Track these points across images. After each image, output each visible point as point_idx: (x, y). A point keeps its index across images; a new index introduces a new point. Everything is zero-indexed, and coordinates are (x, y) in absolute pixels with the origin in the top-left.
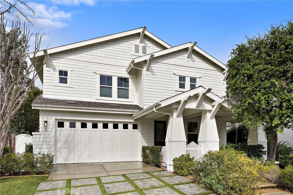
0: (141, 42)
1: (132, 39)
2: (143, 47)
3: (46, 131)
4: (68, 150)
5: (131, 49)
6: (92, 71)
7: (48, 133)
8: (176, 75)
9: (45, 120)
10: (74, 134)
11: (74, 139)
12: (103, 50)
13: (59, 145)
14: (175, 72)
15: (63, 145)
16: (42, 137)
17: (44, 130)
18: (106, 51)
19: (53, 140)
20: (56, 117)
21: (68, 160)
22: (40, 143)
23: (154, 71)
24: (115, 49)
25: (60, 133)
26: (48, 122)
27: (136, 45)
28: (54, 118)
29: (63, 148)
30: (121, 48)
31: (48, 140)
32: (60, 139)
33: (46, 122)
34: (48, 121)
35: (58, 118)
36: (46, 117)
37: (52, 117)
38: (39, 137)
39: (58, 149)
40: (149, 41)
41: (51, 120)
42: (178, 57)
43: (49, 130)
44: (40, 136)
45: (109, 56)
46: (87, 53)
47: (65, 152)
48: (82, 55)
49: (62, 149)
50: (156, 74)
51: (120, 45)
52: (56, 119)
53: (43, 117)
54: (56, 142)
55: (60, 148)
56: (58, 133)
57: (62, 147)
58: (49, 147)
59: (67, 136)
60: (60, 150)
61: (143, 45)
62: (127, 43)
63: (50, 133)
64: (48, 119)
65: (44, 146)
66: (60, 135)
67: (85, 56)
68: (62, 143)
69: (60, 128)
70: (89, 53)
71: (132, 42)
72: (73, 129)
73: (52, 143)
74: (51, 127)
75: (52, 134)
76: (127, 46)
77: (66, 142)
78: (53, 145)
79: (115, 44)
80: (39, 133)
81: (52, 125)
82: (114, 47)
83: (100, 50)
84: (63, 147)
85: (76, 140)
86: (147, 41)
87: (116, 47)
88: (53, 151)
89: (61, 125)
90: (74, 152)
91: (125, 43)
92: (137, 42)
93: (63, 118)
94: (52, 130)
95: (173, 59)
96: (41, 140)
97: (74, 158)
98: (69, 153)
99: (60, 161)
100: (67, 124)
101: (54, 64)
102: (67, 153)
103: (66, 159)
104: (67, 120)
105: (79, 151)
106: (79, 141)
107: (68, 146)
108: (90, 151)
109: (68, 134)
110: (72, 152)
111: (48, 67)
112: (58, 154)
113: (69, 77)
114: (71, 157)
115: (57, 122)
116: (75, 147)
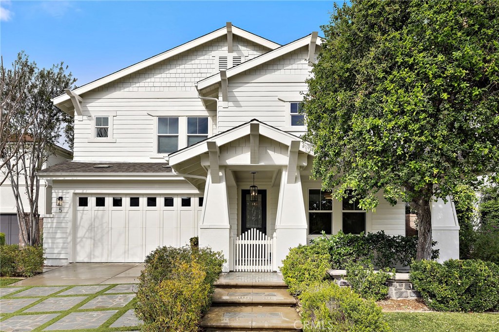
0: (230, 51)
1: (215, 48)
2: (234, 58)
3: (60, 212)
4: (93, 241)
5: (212, 66)
6: (145, 113)
7: (63, 215)
8: (284, 102)
9: (60, 195)
10: (103, 216)
11: (102, 225)
12: (163, 75)
13: (80, 233)
14: (282, 96)
15: (85, 233)
16: (55, 221)
17: (58, 211)
18: (168, 76)
19: (70, 225)
20: (75, 190)
21: (92, 256)
22: (52, 230)
23: (239, 99)
24: (184, 71)
25: (83, 214)
26: (64, 199)
27: (220, 58)
28: (72, 191)
29: (86, 238)
30: (195, 66)
31: (63, 225)
32: (81, 224)
33: (60, 198)
34: (64, 196)
35: (78, 191)
36: (60, 191)
37: (68, 191)
38: (51, 220)
39: (78, 240)
40: (246, 46)
41: (67, 196)
42: (290, 67)
43: (65, 210)
44: (53, 220)
45: (173, 84)
46: (138, 85)
47: (88, 243)
48: (131, 89)
49: (84, 239)
50: (242, 104)
51: (193, 62)
52: (75, 194)
53: (56, 191)
54: (75, 228)
55: (82, 238)
56: (79, 215)
57: (84, 237)
58: (64, 236)
59: (93, 219)
60: (81, 241)
61: (235, 54)
62: (206, 57)
63: (66, 215)
64: (64, 193)
65: (58, 235)
66: (82, 218)
67: (135, 89)
68: (85, 231)
69: (82, 208)
70: (142, 84)
71: (213, 53)
72: (101, 208)
73: (68, 231)
74: (67, 206)
75: (70, 216)
76: (206, 62)
77: (91, 228)
78: (70, 234)
79: (184, 62)
80: (51, 216)
81: (70, 203)
82: (182, 67)
83: (159, 76)
84: (86, 236)
85: (105, 225)
86: (243, 46)
87: (187, 66)
88: (70, 242)
89: (83, 202)
90: (102, 245)
91: (202, 58)
92: (223, 51)
93: (85, 191)
94: (68, 210)
95: (278, 72)
96: (54, 225)
97: (102, 255)
98: (95, 245)
99: (82, 257)
100: (92, 201)
101: (89, 109)
102: (92, 246)
103: (90, 255)
104: (92, 194)
105: (110, 243)
106: (110, 226)
107: (93, 234)
108: (127, 243)
109: (93, 216)
110: (100, 244)
111: (79, 114)
112: (78, 247)
113: (110, 127)
114: (97, 252)
115: (78, 198)
116: (102, 236)
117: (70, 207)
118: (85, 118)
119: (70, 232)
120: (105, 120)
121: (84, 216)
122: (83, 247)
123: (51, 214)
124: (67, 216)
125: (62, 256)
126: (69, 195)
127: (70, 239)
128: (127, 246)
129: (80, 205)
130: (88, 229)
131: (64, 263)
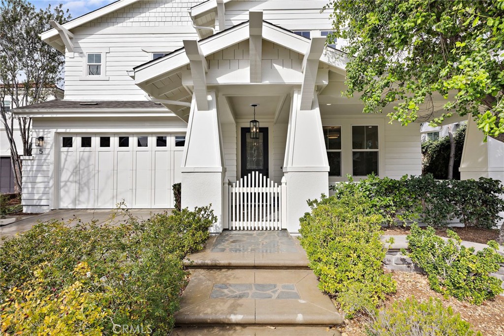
3: (41, 154)
4: (77, 185)
6: (140, 49)
7: (44, 157)
9: (41, 135)
10: (89, 157)
11: (88, 167)
13: (65, 177)
15: (70, 177)
16: (35, 163)
17: (39, 152)
18: (164, 10)
19: (52, 167)
20: (57, 129)
21: (77, 202)
22: (32, 173)
25: (67, 155)
26: (45, 139)
28: (54, 130)
29: (71, 182)
31: (45, 168)
32: (65, 167)
33: (41, 138)
34: (45, 136)
35: (60, 130)
36: (41, 130)
37: (49, 130)
38: (31, 163)
39: (62, 184)
41: (49, 135)
43: (47, 151)
44: (34, 162)
47: (73, 188)
49: (68, 184)
52: (58, 134)
53: (37, 130)
54: (58, 170)
55: (66, 182)
56: (63, 156)
57: (68, 181)
58: (46, 180)
59: (78, 162)
60: (65, 185)
63: (47, 157)
64: (45, 133)
65: (39, 179)
66: (66, 160)
68: (69, 174)
69: (66, 149)
70: (136, 19)
72: (87, 149)
73: (50, 174)
75: (51, 158)
77: (76, 171)
78: (51, 178)
80: (31, 158)
81: (51, 143)
84: (71, 179)
85: (91, 167)
88: (52, 187)
89: (68, 142)
90: (89, 189)
93: (68, 130)
94: (50, 151)
96: (35, 168)
97: (88, 200)
98: (80, 190)
99: (66, 204)
100: (77, 141)
101: (81, 45)
102: (77, 191)
103: (74, 201)
104: (77, 134)
105: (96, 188)
106: (97, 169)
107: (78, 178)
108: (115, 188)
109: (78, 158)
110: (86, 188)
111: (70, 51)
112: (62, 192)
113: (103, 63)
114: (83, 198)
115: (62, 138)
116: (89, 180)
117: (51, 148)
118: (76, 54)
119: (52, 175)
120: (98, 57)
121: (68, 157)
122: (67, 192)
123: (31, 155)
124: (49, 158)
125: (43, 202)
126: (50, 134)
127: (51, 183)
128: (115, 191)
129: (64, 146)
130: (73, 172)
131: (46, 210)
